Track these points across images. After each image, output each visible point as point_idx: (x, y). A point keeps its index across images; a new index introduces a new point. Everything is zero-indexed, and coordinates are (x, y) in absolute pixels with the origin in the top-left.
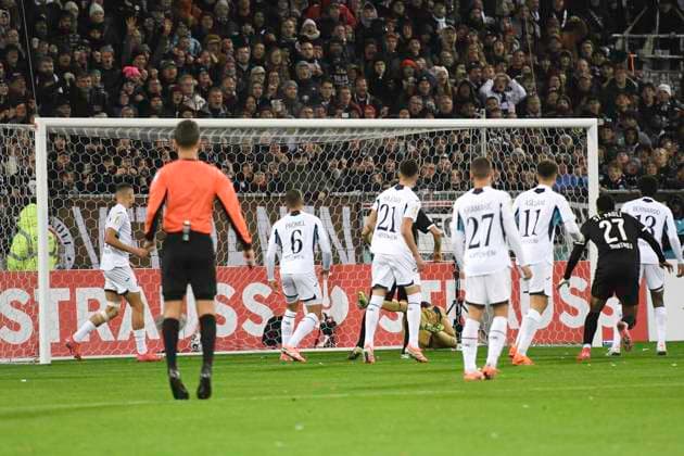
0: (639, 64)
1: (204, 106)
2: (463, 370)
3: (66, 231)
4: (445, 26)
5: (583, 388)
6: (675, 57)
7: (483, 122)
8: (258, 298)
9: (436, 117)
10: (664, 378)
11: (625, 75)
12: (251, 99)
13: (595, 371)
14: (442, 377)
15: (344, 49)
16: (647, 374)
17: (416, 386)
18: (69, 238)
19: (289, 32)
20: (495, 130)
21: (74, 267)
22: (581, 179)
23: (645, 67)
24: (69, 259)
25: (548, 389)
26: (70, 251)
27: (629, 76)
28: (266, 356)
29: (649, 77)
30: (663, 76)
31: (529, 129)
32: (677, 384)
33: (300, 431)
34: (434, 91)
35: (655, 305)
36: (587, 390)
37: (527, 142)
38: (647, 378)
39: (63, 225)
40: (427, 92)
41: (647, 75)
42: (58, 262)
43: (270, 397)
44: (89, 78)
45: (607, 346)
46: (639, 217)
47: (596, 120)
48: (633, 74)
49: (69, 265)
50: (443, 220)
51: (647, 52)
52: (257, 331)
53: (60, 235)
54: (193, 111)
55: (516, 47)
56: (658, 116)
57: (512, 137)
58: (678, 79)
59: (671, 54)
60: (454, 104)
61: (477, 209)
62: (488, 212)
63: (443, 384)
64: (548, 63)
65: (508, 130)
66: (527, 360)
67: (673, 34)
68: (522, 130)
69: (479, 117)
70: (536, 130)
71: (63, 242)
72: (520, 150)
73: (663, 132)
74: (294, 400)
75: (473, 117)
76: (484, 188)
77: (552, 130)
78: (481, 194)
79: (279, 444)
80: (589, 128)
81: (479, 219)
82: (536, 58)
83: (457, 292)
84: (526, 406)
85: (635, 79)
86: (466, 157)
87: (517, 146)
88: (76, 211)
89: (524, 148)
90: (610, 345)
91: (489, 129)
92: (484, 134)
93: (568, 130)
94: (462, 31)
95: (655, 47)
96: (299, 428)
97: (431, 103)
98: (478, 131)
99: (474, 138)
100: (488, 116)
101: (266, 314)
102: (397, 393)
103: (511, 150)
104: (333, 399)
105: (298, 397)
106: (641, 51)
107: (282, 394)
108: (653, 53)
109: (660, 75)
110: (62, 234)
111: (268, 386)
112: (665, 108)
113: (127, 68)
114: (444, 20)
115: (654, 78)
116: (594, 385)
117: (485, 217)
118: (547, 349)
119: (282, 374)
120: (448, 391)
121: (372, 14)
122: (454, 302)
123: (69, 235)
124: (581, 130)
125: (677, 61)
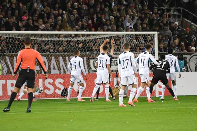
0: (169, 16)
1: (44, 28)
2: (119, 104)
3: (4, 63)
4: (114, 5)
5: (153, 109)
6: (180, 14)
7: (125, 33)
8: (60, 83)
9: (111, 31)
10: (176, 106)
11: (165, 19)
12: (58, 26)
13: (156, 104)
14: (112, 106)
15: (84, 11)
16: (171, 105)
17: (105, 108)
18: (5, 66)
19: (69, 6)
20: (128, 35)
21: (7, 74)
22: (153, 49)
23: (171, 17)
24: (5, 72)
25: (143, 109)
26: (6, 69)
27: (167, 19)
28: (62, 100)
29: (172, 20)
30: (176, 20)
31: (138, 35)
32: (180, 108)
33: (71, 121)
34: (111, 24)
35: (173, 85)
36: (154, 110)
37: (137, 38)
38: (171, 106)
39: (3, 62)
40: (109, 24)
41: (172, 19)
42: (2, 72)
43: (63, 112)
44: (12, 19)
45: (160, 97)
46: (168, 60)
47: (157, 32)
48: (168, 19)
49: (5, 73)
50: (113, 61)
51: (172, 13)
52: (59, 92)
53: (2, 65)
54: (41, 29)
55: (134, 11)
56: (175, 31)
57: (133, 37)
58: (180, 21)
59: (178, 13)
60: (116, 27)
61: (124, 58)
62: (127, 59)
63: (113, 108)
64: (144, 16)
65: (132, 35)
66: (137, 101)
67: (179, 8)
68: (136, 35)
69: (123, 31)
70: (140, 35)
71: (3, 67)
72: (135, 41)
73: (176, 35)
74: (70, 112)
75: (122, 31)
76: (127, 52)
77: (144, 35)
78: (126, 53)
79: (65, 125)
80: (155, 34)
81: (125, 61)
82: (140, 14)
83: (117, 81)
84: (137, 114)
85: (168, 20)
86: (120, 42)
87: (134, 40)
88: (7, 58)
89: (136, 40)
90: (161, 97)
91: (126, 35)
92: (125, 36)
93: (149, 35)
94: (119, 6)
95: (174, 11)
96: (71, 120)
97: (110, 27)
98: (123, 35)
99: (122, 37)
100: (126, 31)
101: (62, 88)
102: (100, 110)
103: (132, 41)
104: (81, 112)
105: (71, 111)
106: (170, 13)
107: (66, 110)
108: (173, 13)
109: (175, 19)
110: (3, 64)
111: (63, 108)
112: (177, 29)
113: (23, 17)
114: (113, 3)
115: (174, 20)
116: (156, 108)
117: (126, 60)
118: (143, 98)
119: (67, 105)
120: (115, 110)
121: (92, 1)
122: (116, 84)
123: (5, 65)
124: (153, 35)
125: (180, 15)
